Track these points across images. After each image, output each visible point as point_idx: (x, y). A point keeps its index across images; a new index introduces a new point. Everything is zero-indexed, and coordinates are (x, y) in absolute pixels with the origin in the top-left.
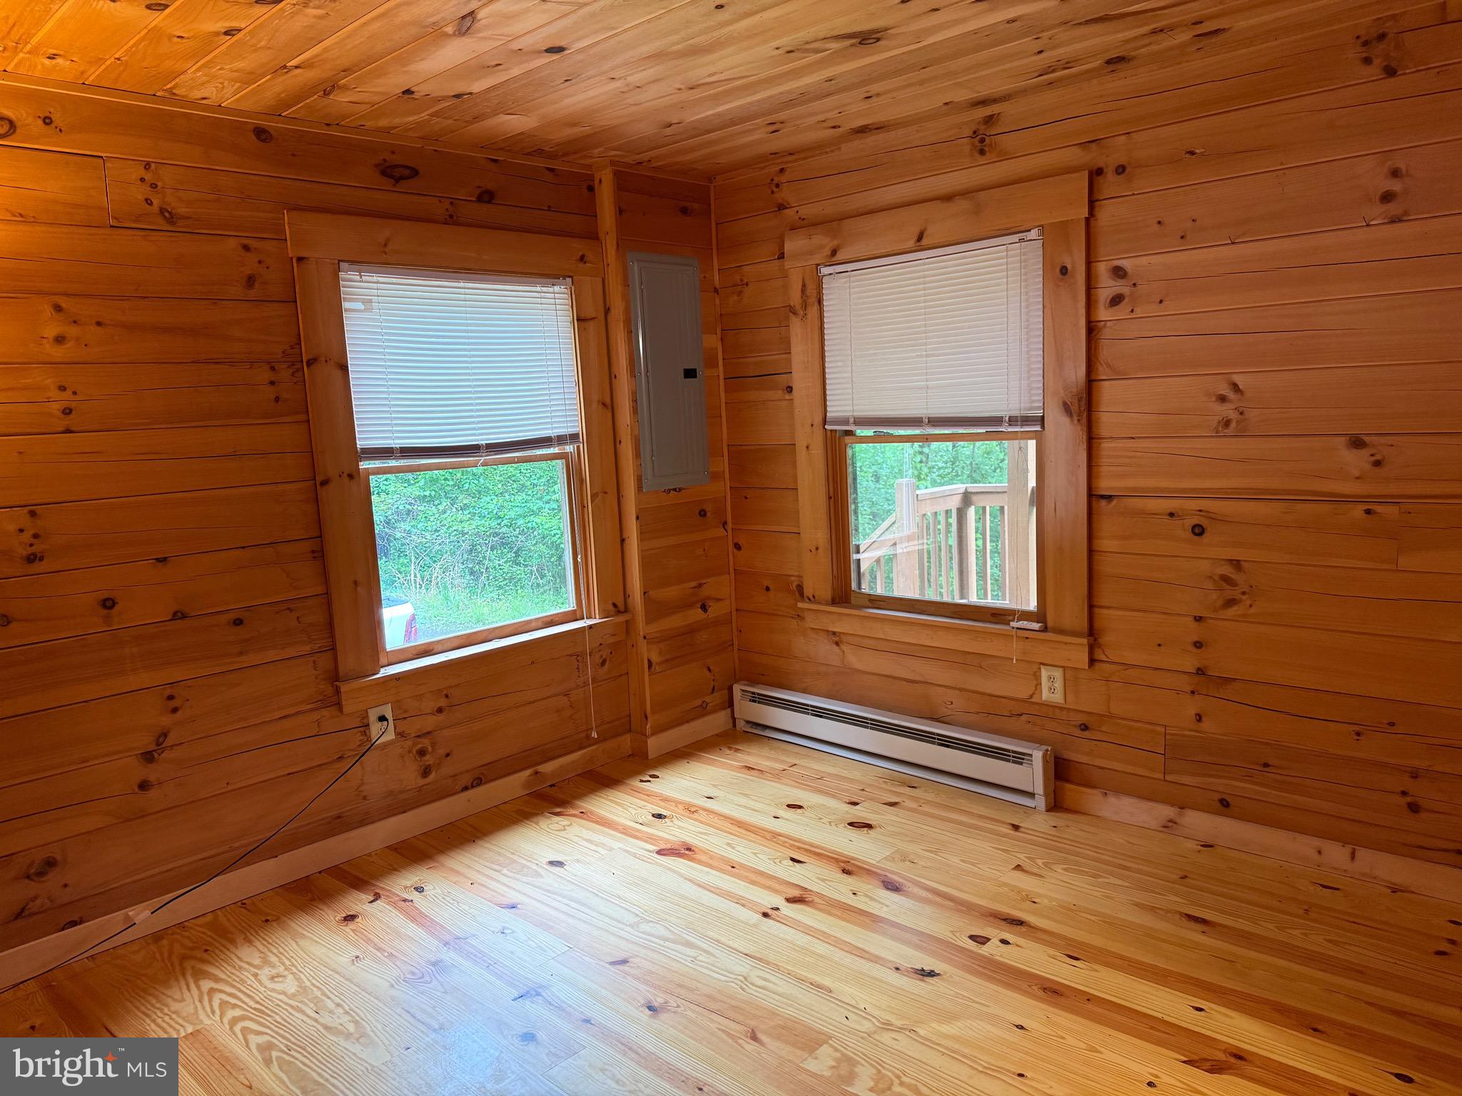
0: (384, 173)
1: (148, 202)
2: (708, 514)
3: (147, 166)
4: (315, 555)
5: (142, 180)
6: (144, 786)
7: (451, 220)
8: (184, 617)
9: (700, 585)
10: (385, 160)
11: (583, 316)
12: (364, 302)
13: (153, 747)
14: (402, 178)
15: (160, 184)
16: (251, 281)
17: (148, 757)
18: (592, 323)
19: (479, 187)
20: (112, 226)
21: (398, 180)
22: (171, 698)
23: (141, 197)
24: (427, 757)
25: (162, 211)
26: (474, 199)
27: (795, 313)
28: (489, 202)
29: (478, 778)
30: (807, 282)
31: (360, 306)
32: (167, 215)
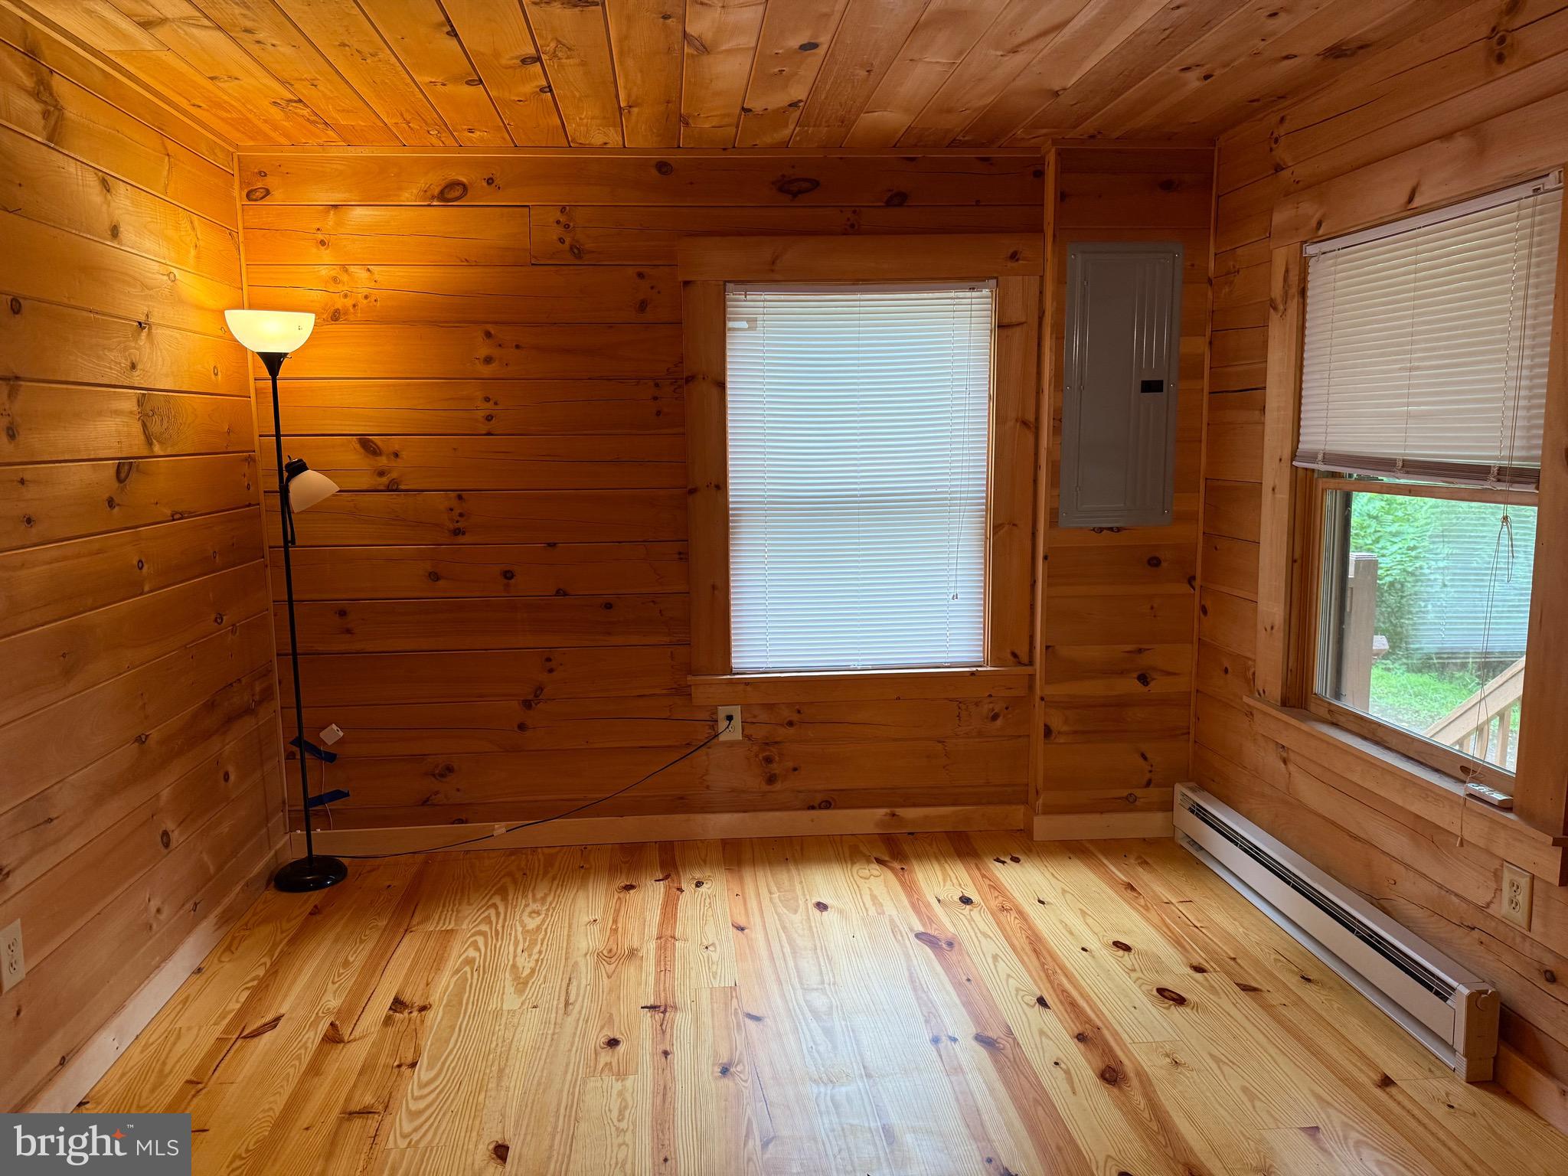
0: (781, 190)
1: (562, 241)
2: (1164, 565)
3: (563, 209)
4: (682, 556)
5: (558, 222)
6: (522, 727)
7: (852, 229)
8: (565, 594)
9: (1140, 651)
10: (783, 176)
11: (1006, 321)
12: (748, 321)
13: (531, 697)
14: (800, 192)
15: (571, 224)
16: (642, 306)
17: (527, 704)
18: (1018, 330)
19: (890, 190)
20: (533, 264)
21: (795, 195)
22: (549, 660)
23: (555, 237)
24: (774, 766)
25: (572, 248)
26: (882, 204)
27: (1275, 309)
28: (900, 205)
29: (827, 801)
30: (1290, 267)
31: (745, 325)
32: (576, 251)
